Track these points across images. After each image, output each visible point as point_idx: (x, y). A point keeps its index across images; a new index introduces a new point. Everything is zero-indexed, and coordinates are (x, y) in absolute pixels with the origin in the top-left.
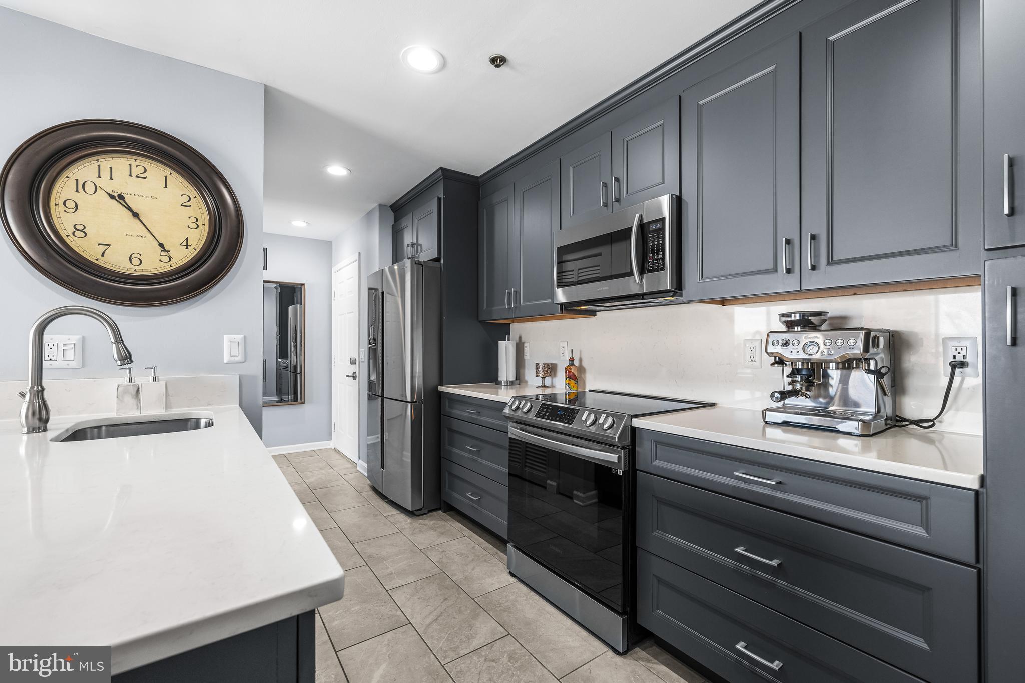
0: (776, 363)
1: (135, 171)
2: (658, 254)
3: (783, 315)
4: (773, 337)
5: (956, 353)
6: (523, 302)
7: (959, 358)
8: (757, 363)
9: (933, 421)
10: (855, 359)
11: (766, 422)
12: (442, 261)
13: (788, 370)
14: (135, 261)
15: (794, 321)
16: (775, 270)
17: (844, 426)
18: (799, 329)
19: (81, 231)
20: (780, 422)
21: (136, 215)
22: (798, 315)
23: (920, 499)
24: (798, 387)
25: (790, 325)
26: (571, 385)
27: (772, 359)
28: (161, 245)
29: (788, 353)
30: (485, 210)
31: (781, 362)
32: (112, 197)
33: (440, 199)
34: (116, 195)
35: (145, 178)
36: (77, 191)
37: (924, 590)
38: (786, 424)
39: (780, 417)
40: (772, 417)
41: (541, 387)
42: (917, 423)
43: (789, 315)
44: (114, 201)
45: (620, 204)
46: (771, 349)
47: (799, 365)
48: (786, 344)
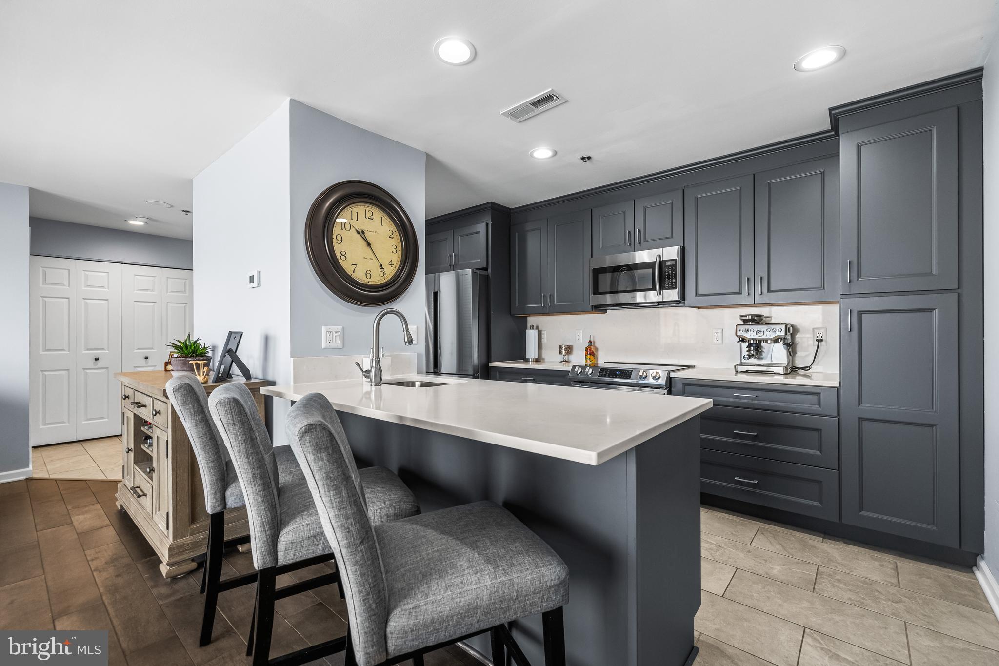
0: (740, 341)
1: (369, 214)
2: (672, 279)
3: (741, 316)
4: (739, 328)
5: (818, 335)
6: (557, 302)
7: (820, 337)
8: (720, 342)
9: (809, 367)
10: (780, 338)
11: (737, 372)
12: (490, 270)
13: (747, 344)
14: (368, 276)
15: (749, 319)
16: (740, 293)
17: (776, 370)
18: (751, 323)
19: (344, 255)
20: (745, 371)
21: (369, 245)
22: (750, 316)
23: (818, 394)
24: (752, 352)
25: (746, 322)
26: (592, 359)
27: (738, 339)
28: (381, 265)
29: (748, 336)
30: (517, 234)
31: (743, 340)
32: (358, 232)
33: (487, 224)
34: (360, 231)
35: (372, 219)
36: (342, 229)
37: (819, 431)
38: (747, 372)
39: (745, 368)
40: (739, 368)
41: (563, 361)
42: (803, 368)
43: (745, 316)
44: (359, 235)
45: (641, 246)
46: (739, 334)
47: (752, 342)
48: (747, 331)
